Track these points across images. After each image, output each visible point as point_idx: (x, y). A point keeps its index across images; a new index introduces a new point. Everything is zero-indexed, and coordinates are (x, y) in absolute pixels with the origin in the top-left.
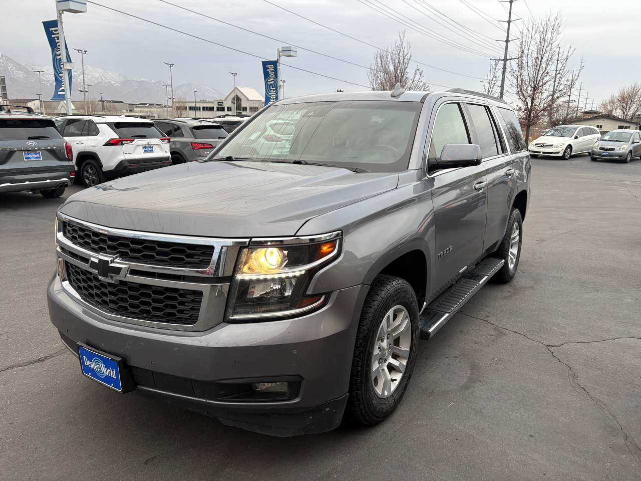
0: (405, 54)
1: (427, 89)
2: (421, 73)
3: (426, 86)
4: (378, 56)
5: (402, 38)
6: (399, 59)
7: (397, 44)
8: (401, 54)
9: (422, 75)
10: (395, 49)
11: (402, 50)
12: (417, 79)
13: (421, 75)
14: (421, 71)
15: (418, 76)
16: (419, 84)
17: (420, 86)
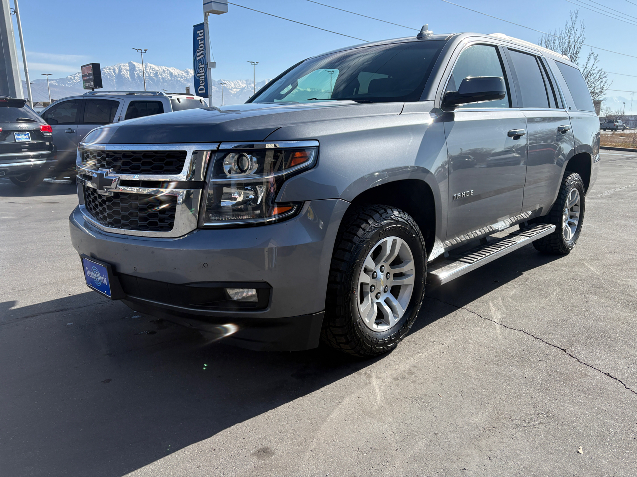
0: (577, 36)
1: (604, 75)
2: (596, 57)
3: (603, 72)
4: (544, 41)
5: (574, 19)
6: (569, 42)
7: (568, 26)
8: (572, 37)
9: (598, 59)
10: (564, 31)
11: (573, 33)
12: (590, 65)
13: (595, 59)
14: (596, 55)
15: (592, 61)
16: (594, 70)
17: (594, 72)
